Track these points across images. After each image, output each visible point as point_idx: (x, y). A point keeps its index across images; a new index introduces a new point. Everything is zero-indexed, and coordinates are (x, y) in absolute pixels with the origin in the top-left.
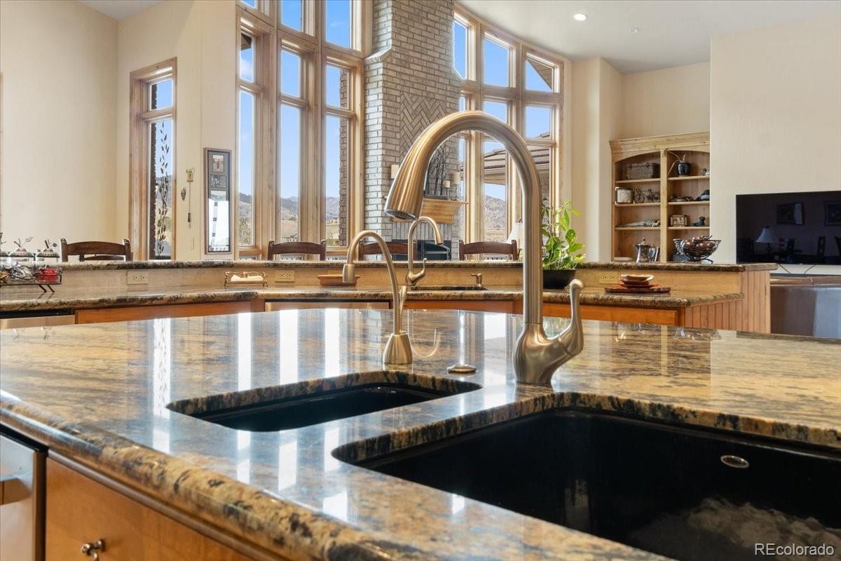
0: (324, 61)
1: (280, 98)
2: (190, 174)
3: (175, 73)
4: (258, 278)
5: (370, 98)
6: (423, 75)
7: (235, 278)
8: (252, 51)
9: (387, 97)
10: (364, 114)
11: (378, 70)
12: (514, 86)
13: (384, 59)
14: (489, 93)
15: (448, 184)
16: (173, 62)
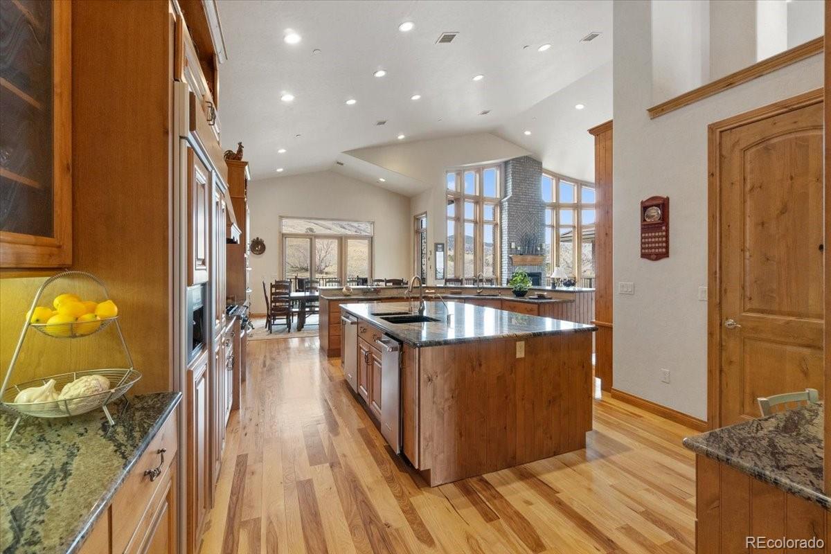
0: (483, 203)
1: (464, 221)
2: (431, 252)
3: (426, 216)
4: (433, 291)
5: (503, 216)
6: (526, 204)
7: (427, 291)
8: (453, 205)
9: (509, 215)
10: (501, 223)
11: (506, 204)
12: (576, 202)
13: (508, 201)
14: (562, 207)
15: (539, 249)
16: (426, 213)
